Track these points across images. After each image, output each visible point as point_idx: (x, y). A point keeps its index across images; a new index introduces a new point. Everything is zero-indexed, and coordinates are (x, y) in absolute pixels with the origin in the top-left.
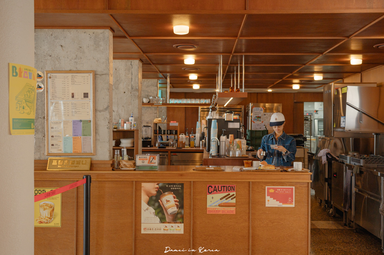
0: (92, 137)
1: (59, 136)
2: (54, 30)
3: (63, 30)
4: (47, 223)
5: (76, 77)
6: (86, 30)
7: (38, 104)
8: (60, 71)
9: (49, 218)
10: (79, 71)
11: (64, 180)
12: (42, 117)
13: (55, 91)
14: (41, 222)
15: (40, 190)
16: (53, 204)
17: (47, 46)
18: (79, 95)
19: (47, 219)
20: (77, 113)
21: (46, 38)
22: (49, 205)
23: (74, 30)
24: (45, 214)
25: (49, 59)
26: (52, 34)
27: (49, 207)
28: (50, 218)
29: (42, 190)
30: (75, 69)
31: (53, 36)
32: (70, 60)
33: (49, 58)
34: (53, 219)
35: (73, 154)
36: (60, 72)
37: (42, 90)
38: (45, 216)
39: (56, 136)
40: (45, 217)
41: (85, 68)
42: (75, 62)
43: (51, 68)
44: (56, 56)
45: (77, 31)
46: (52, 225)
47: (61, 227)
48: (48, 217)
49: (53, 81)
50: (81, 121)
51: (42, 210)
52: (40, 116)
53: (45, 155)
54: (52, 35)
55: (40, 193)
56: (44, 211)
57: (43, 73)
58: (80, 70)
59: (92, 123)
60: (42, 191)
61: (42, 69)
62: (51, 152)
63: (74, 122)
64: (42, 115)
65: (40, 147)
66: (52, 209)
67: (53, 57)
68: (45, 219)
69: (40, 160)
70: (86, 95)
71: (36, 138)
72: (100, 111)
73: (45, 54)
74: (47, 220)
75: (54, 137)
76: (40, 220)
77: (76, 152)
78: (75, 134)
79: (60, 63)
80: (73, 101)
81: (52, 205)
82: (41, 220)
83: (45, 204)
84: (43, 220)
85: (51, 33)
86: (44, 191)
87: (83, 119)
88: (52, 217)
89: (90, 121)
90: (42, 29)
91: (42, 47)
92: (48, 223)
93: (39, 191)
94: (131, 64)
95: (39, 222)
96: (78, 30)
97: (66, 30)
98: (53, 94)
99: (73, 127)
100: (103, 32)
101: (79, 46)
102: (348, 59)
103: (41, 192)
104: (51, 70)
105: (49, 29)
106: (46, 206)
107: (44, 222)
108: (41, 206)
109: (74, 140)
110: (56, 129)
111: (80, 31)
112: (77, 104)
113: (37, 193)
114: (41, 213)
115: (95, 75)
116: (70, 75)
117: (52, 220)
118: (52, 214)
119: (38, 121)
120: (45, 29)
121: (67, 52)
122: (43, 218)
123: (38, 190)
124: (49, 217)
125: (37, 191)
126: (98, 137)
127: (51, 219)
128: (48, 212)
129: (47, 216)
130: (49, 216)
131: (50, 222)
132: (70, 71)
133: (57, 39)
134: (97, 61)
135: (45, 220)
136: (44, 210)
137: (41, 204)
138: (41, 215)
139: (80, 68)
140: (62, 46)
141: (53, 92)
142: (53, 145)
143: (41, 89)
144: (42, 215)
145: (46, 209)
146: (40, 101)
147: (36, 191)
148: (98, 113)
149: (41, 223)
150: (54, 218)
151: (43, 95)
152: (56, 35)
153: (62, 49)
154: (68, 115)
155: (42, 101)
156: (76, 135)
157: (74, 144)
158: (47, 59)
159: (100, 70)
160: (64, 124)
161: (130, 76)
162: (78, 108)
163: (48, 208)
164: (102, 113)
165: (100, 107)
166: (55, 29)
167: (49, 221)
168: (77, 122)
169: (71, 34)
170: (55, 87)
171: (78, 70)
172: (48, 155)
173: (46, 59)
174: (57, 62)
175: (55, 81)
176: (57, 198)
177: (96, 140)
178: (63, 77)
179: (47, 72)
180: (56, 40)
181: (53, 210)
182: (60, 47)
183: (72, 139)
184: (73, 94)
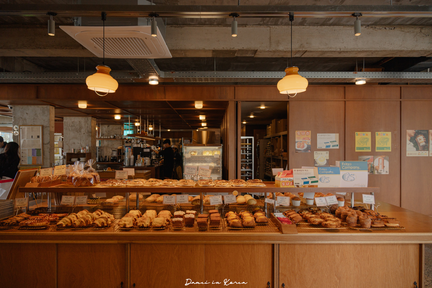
0: (41, 157)
1: (25, 157)
5: (34, 128)
6: (39, 106)
13: (24, 135)
17: (20, 113)
18: (35, 137)
20: (34, 145)
21: (20, 110)
25: (21, 120)
30: (33, 124)
32: (31, 120)
36: (26, 125)
41: (38, 124)
42: (33, 121)
43: (22, 124)
44: (24, 118)
50: (36, 149)
59: (41, 150)
61: (17, 124)
63: (33, 150)
70: (38, 137)
72: (45, 144)
73: (19, 117)
75: (23, 157)
77: (34, 164)
78: (33, 155)
79: (26, 121)
80: (33, 139)
87: (37, 148)
89: (40, 149)
91: (17, 114)
94: (87, 119)
97: (29, 106)
98: (22, 136)
99: (32, 152)
100: (47, 107)
101: (35, 113)
102: (199, 117)
110: (24, 153)
111: (36, 106)
112: (34, 141)
115: (43, 127)
116: (31, 127)
120: (19, 106)
121: (29, 116)
126: (45, 157)
132: (31, 125)
133: (25, 110)
134: (44, 120)
139: (36, 124)
142: (23, 161)
148: (45, 145)
152: (24, 108)
154: (30, 146)
155: (17, 139)
157: (33, 160)
159: (45, 124)
160: (28, 150)
161: (87, 125)
162: (34, 143)
164: (46, 145)
165: (45, 142)
166: (24, 106)
173: (19, 120)
175: (23, 130)
177: (43, 158)
178: (28, 128)
179: (20, 126)
182: (26, 114)
183: (32, 158)
184: (32, 136)
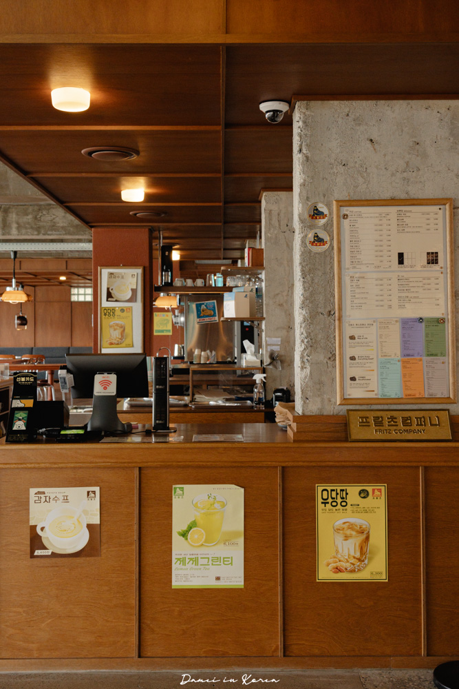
0: (449, 359)
1: (368, 358)
2: (354, 104)
3: (374, 102)
4: (352, 571)
5: (408, 214)
6: (430, 102)
7: (316, 281)
8: (367, 200)
9: (357, 559)
10: (414, 199)
11: (395, 464)
12: (325, 312)
13: (358, 250)
14: (338, 570)
15: (334, 490)
16: (366, 523)
17: (337, 141)
18: (417, 259)
19: (353, 561)
20: (413, 300)
21: (335, 123)
22: (356, 526)
23: (401, 101)
24: (349, 549)
25: (342, 173)
26: (349, 112)
27: (357, 532)
28: (359, 560)
29: (339, 489)
30: (403, 196)
31: (352, 116)
32: (393, 175)
33: (341, 169)
34: (366, 562)
35: (405, 401)
36: (369, 202)
37: (326, 246)
38: (349, 555)
39: (361, 358)
40: (347, 557)
41: (430, 193)
42: (404, 179)
43: (347, 195)
44: (357, 166)
45: (409, 104)
46: (364, 575)
47: (387, 581)
48: (354, 557)
49: (352, 224)
50: (421, 320)
51: (339, 539)
52: (320, 310)
53: (335, 403)
54: (348, 115)
55: (334, 498)
56: (344, 542)
57: (329, 205)
58: (416, 197)
59: (448, 325)
60: (339, 492)
61: (324, 196)
62: (349, 395)
63: (407, 324)
64: (325, 307)
65: (321, 383)
66: (364, 536)
67: (352, 167)
68: (348, 562)
69: (322, 415)
70: (432, 258)
71: (312, 364)
73: (333, 161)
74: (354, 564)
75: (357, 358)
76: (335, 565)
77: (410, 395)
78: (407, 353)
79: (369, 182)
80: (402, 271)
81: (364, 527)
82: (339, 564)
83: (347, 524)
84: (343, 565)
85: (347, 110)
86: (344, 492)
87: (427, 314)
88: (366, 557)
89: (444, 321)
90: (326, 102)
91: (324, 144)
92: (355, 571)
93: (333, 492)
95: (333, 568)
96: (410, 101)
97: (382, 102)
98: (352, 255)
99: (403, 336)
101: (414, 139)
103: (337, 494)
104: (347, 199)
105: (342, 102)
106: (349, 528)
107: (346, 569)
108: (338, 529)
109: (404, 367)
110: (359, 340)
112: (411, 280)
113: (326, 498)
114: (337, 547)
115: (456, 209)
116: (393, 210)
117: (366, 565)
118: (364, 550)
119: (315, 322)
120: (332, 102)
121: (385, 155)
122: (342, 559)
123: (329, 489)
124: (359, 557)
125: (326, 492)
127: (363, 561)
128: (355, 544)
129: (352, 553)
130: (358, 555)
131: (359, 570)
132: (393, 202)
133: (360, 125)
134: (458, 176)
135: (348, 565)
136: (346, 540)
137: (337, 523)
138: (337, 552)
139: (415, 192)
140: (371, 140)
141: (353, 250)
142: (353, 379)
143: (324, 245)
144: (340, 551)
145: (351, 536)
146: (320, 274)
147: (324, 492)
149: (338, 572)
150: (370, 559)
151: (328, 259)
152: (358, 115)
153: (372, 149)
154: (390, 307)
155: (324, 273)
156: (408, 355)
157: (404, 375)
158: (336, 171)
160: (380, 328)
162: (412, 290)
163: (354, 533)
166: (357, 102)
167: (358, 566)
168: (412, 323)
169: (393, 112)
170: (357, 240)
171: (412, 197)
172: (343, 402)
173: (334, 173)
174: (361, 180)
175: (357, 226)
176: (375, 510)
178: (377, 215)
179: (340, 204)
180: (358, 128)
181: (367, 538)
182: (369, 144)
183: (399, 364)
184: (401, 256)
